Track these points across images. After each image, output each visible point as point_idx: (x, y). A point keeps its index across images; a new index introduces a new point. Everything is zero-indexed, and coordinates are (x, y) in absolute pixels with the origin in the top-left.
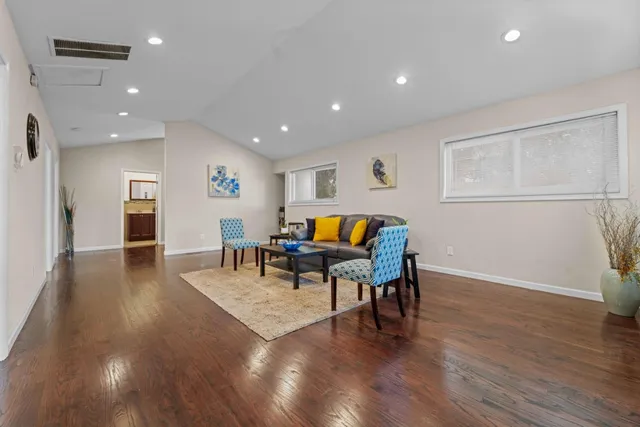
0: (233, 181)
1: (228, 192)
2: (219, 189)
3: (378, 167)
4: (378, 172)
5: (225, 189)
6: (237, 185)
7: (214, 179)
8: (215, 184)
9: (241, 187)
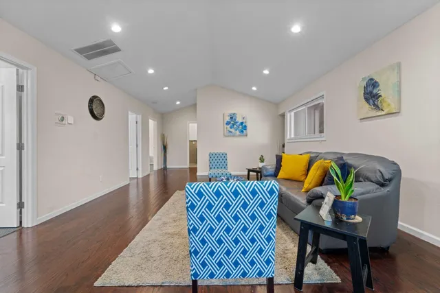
0: (242, 123)
1: (238, 132)
2: (232, 130)
3: (370, 89)
4: (371, 94)
5: (236, 130)
6: (245, 126)
7: (228, 123)
8: (229, 126)
9: (248, 128)
